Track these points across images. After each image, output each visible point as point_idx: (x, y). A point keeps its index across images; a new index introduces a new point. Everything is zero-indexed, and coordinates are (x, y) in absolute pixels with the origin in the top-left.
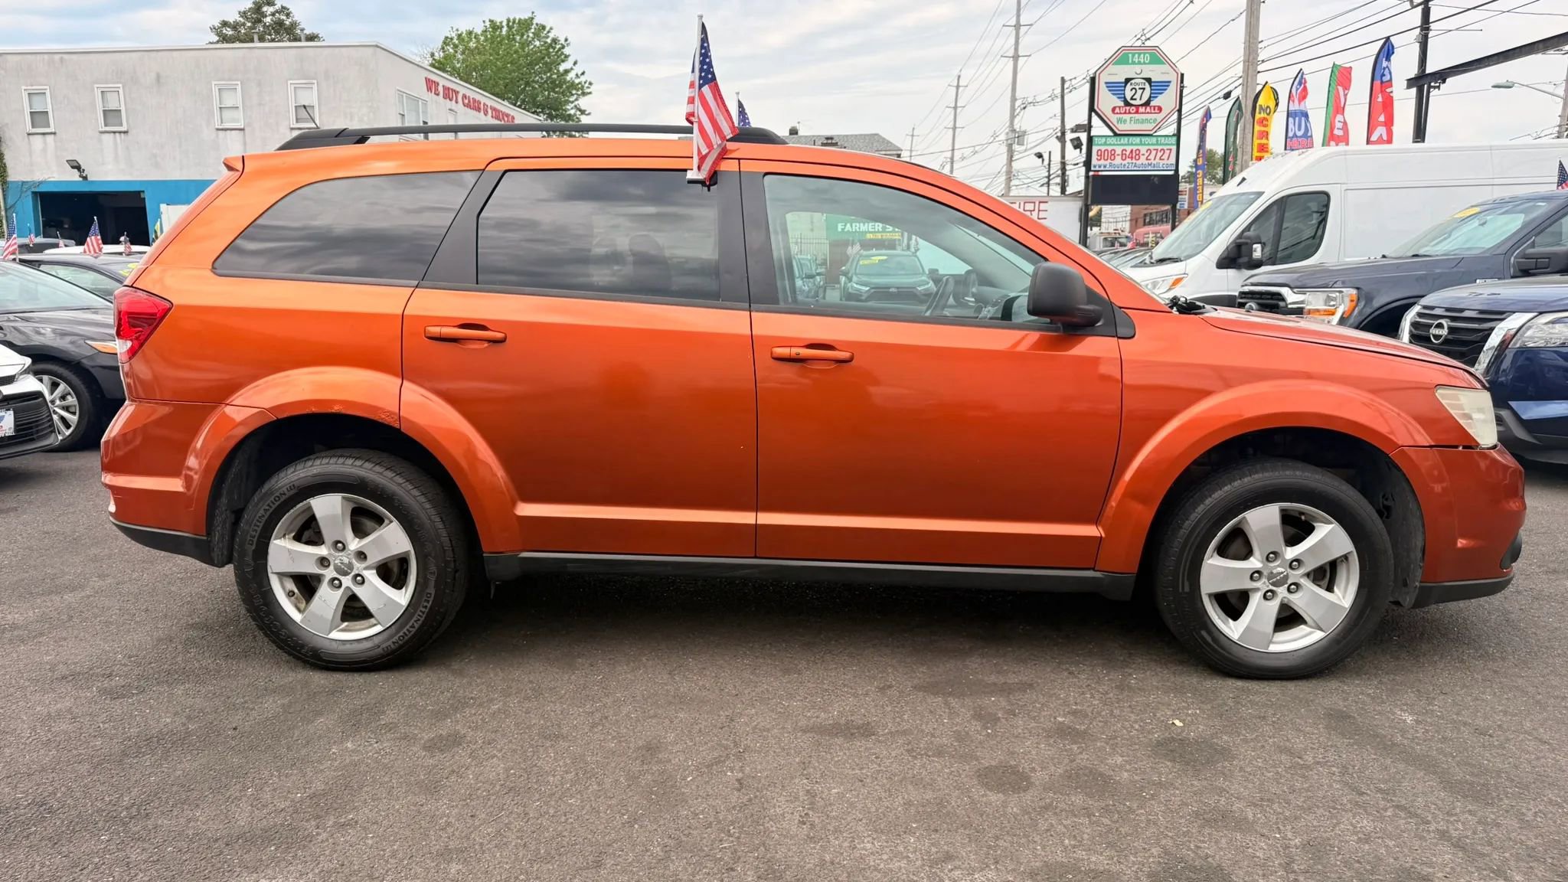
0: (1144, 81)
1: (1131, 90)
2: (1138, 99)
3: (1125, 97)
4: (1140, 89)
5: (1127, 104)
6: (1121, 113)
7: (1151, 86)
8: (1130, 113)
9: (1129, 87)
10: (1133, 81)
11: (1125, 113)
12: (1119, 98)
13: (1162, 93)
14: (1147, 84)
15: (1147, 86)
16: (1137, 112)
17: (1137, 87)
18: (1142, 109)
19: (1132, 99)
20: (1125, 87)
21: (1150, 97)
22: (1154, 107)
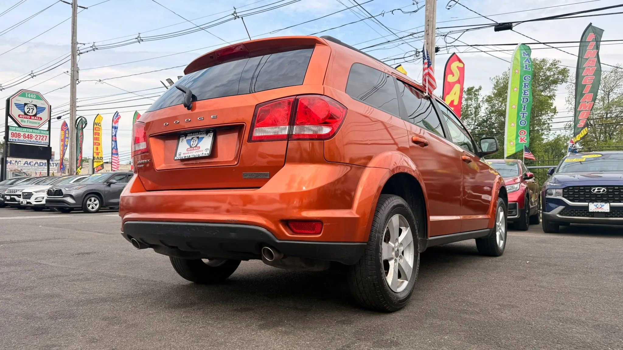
0: (33, 106)
1: (28, 108)
2: (31, 113)
3: (24, 111)
4: (31, 109)
5: (25, 114)
6: (22, 118)
7: (37, 108)
8: (27, 118)
9: (26, 107)
10: (28, 105)
11: (25, 118)
12: (21, 111)
13: (42, 112)
14: (35, 107)
15: (35, 108)
16: (30, 118)
17: (30, 108)
18: (32, 118)
19: (28, 112)
20: (24, 107)
21: (36, 113)
22: (39, 117)
